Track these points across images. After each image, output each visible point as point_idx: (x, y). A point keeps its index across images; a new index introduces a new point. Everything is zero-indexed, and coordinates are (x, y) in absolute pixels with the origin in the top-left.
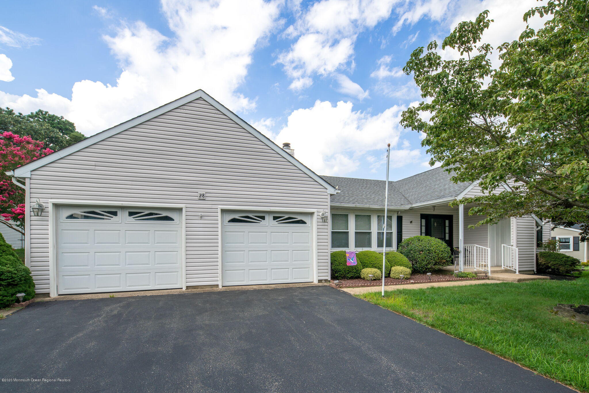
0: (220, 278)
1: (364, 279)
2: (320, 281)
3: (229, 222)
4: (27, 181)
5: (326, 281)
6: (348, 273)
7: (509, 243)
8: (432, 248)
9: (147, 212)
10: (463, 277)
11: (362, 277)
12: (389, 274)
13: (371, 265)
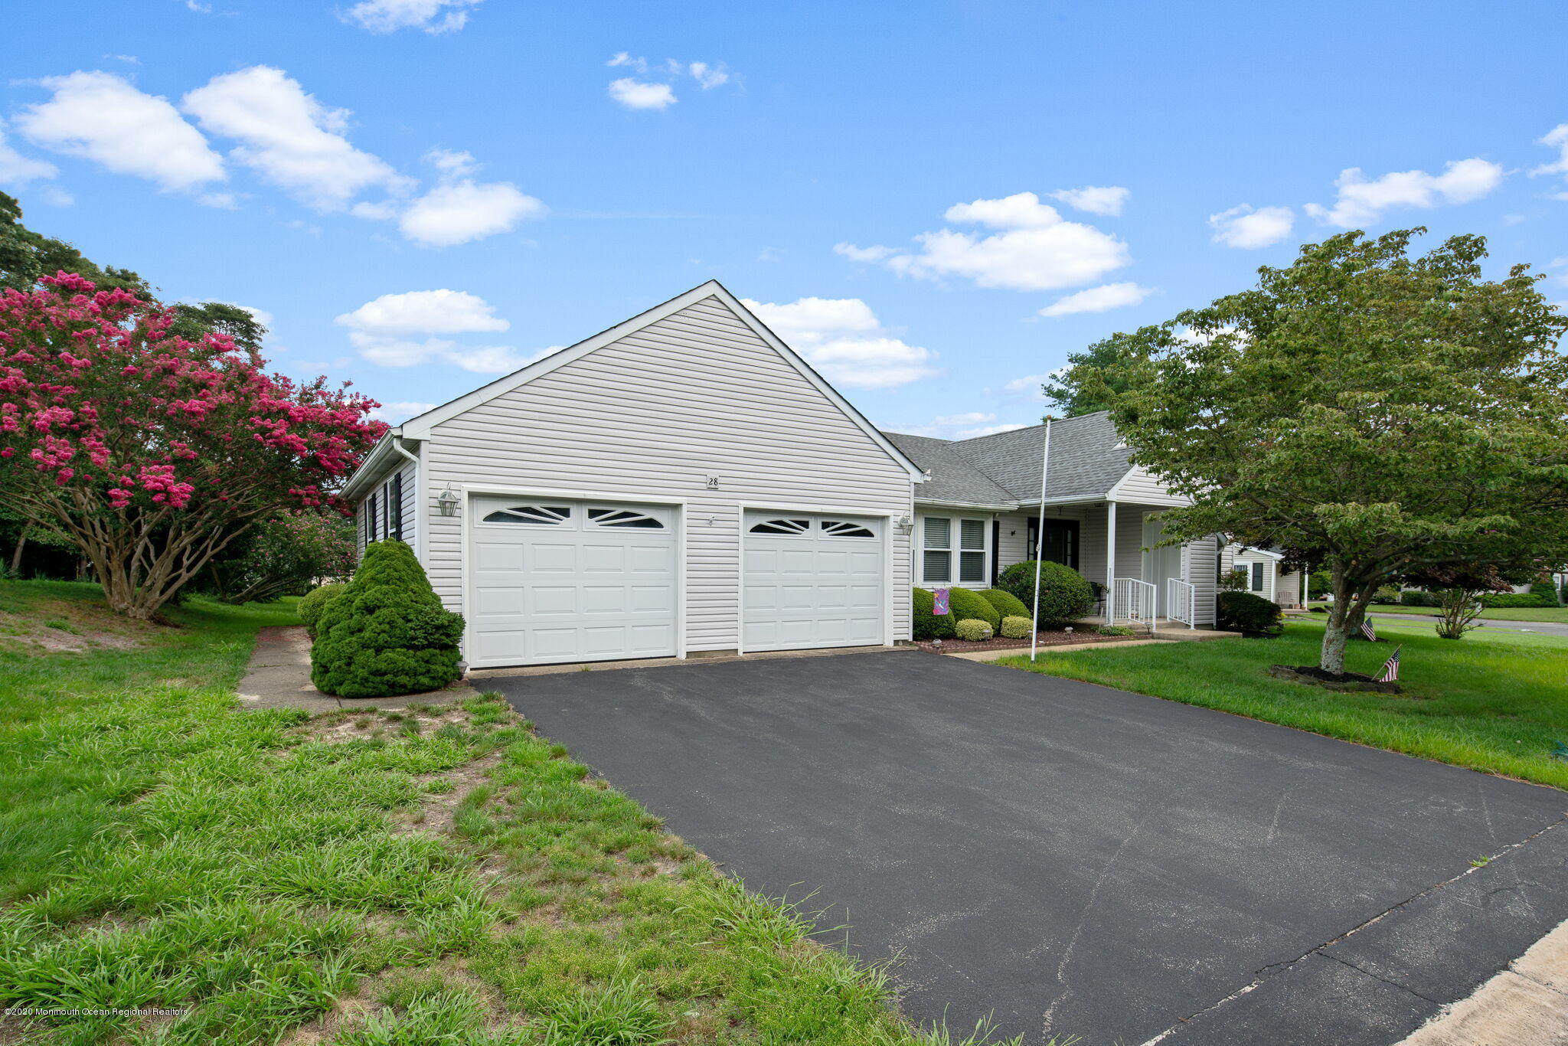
0: (740, 638)
1: (963, 639)
2: (896, 642)
3: (752, 531)
4: (424, 448)
5: (905, 642)
6: (935, 629)
7: (1177, 575)
8: (1064, 584)
9: (619, 510)
10: (1113, 634)
11: (960, 635)
12: (999, 629)
13: (969, 615)
